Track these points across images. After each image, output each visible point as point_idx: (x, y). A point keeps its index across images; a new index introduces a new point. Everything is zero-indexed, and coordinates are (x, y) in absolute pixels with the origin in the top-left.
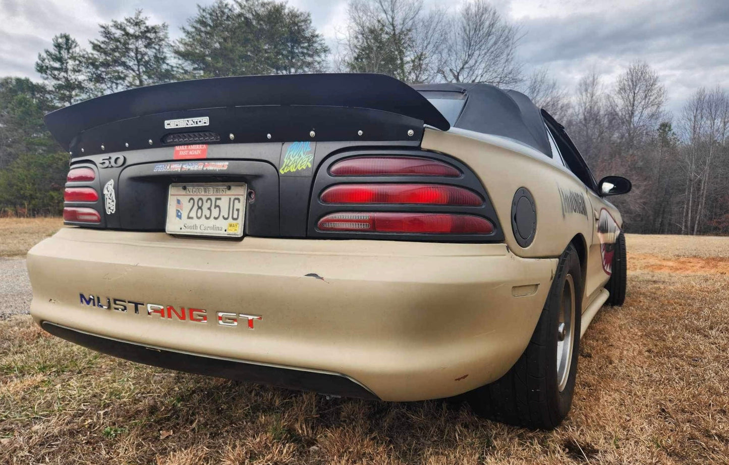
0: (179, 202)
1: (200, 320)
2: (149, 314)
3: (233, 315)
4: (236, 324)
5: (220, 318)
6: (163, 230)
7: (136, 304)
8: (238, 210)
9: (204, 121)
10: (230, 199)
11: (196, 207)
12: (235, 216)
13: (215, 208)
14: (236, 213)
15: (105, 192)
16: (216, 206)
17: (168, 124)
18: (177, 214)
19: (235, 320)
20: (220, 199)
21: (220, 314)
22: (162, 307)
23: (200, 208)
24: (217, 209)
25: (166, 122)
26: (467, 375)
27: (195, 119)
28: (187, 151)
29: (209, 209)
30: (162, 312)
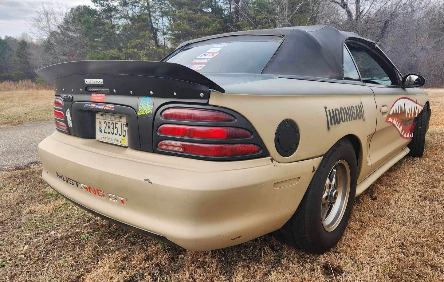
0: (100, 123)
1: (102, 196)
2: (82, 188)
3: (114, 196)
4: (116, 201)
5: (110, 197)
6: (95, 138)
7: (77, 183)
8: (125, 131)
9: (101, 81)
10: (121, 124)
11: (107, 127)
12: (124, 135)
13: (115, 128)
14: (124, 132)
15: (67, 115)
16: (116, 128)
17: (86, 81)
18: (100, 129)
19: (116, 199)
20: (117, 123)
21: (110, 195)
22: (86, 186)
23: (109, 127)
24: (116, 129)
25: (85, 80)
26: (241, 236)
27: (97, 80)
28: (97, 97)
29: (113, 128)
30: (86, 188)
